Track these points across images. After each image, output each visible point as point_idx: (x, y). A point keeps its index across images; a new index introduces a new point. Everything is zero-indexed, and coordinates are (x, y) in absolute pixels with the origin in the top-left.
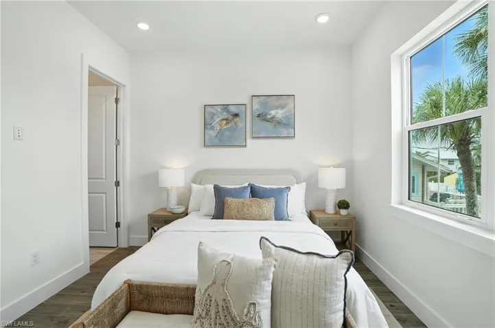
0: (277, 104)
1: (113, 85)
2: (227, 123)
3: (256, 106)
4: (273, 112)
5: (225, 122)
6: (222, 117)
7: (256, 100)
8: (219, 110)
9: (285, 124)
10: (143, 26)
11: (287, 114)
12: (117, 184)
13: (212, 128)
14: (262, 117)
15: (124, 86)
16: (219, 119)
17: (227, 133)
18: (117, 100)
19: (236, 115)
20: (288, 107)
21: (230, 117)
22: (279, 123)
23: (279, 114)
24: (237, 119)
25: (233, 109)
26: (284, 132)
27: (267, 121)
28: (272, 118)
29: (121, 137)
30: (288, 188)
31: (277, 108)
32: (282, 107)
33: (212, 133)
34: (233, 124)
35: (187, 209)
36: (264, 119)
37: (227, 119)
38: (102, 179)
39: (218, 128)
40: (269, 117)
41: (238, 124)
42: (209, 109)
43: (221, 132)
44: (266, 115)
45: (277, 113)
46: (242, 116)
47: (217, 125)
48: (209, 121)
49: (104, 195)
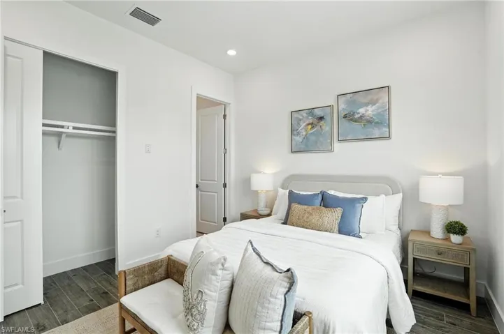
0: (365, 101)
1: (221, 104)
2: (313, 127)
3: (342, 106)
4: (362, 111)
5: (310, 127)
6: (308, 122)
7: (342, 100)
8: (305, 115)
9: (377, 123)
10: (232, 53)
11: (379, 111)
12: (225, 186)
13: (298, 134)
14: (349, 117)
15: (229, 104)
16: (305, 124)
17: (313, 138)
18: (225, 116)
19: (321, 118)
20: (380, 101)
21: (315, 121)
22: (370, 122)
23: (369, 111)
24: (322, 122)
25: (318, 113)
26: (376, 133)
27: (356, 122)
28: (361, 116)
29: (227, 147)
30: (365, 199)
31: (367, 104)
32: (373, 103)
33: (298, 139)
34: (318, 127)
35: (271, 212)
36: (351, 120)
37: (312, 124)
38: (215, 181)
39: (304, 133)
40: (357, 116)
41: (323, 127)
42: (295, 115)
43: (306, 137)
44: (353, 115)
45: (367, 111)
46: (328, 118)
47: (303, 130)
48: (295, 126)
49: (216, 194)
